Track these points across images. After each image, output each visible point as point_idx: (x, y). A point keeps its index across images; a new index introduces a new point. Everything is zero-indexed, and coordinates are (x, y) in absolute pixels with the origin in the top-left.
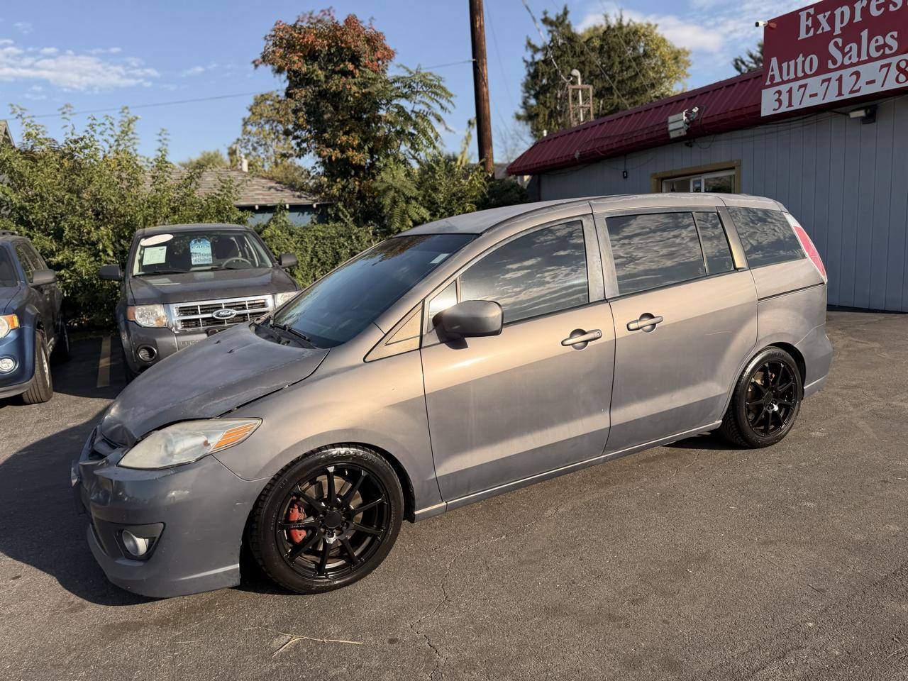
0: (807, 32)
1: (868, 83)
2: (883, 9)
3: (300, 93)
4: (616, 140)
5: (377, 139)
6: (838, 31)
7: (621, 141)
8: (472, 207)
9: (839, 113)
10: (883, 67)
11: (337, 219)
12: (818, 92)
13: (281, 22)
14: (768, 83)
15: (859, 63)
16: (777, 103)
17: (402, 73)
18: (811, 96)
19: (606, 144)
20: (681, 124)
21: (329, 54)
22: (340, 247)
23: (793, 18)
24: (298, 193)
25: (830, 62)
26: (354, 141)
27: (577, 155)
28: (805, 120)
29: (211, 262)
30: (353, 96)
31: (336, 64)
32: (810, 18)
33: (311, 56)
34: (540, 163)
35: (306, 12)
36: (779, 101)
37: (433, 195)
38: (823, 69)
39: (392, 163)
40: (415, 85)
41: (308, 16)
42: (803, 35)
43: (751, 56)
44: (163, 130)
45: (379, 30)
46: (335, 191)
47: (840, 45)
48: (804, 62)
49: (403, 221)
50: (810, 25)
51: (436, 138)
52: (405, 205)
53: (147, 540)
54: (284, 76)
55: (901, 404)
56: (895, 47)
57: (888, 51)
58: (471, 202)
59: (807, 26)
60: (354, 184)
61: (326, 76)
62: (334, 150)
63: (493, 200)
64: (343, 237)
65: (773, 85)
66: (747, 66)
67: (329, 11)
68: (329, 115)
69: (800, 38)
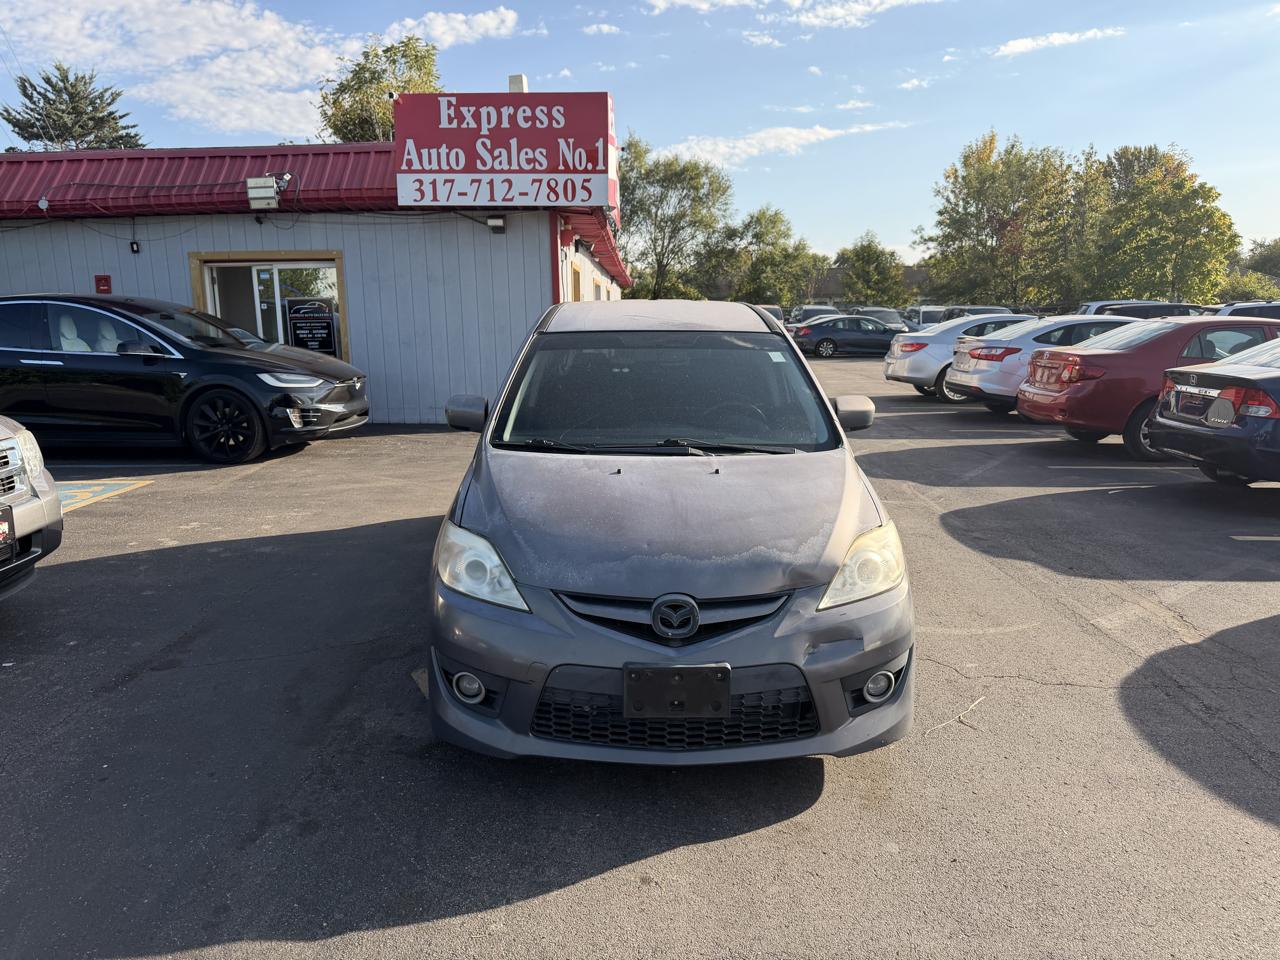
0: (450, 123)
1: (521, 194)
2: (530, 123)
6: (484, 131)
7: (146, 197)
9: (465, 216)
10: (534, 181)
12: (464, 191)
14: (404, 167)
15: (510, 171)
16: (419, 194)
18: (460, 194)
19: (109, 196)
20: (268, 193)
23: (431, 101)
25: (478, 162)
27: (43, 205)
32: (452, 108)
36: (421, 191)
38: (470, 168)
42: (444, 124)
47: (489, 147)
48: (448, 155)
50: (453, 116)
56: (545, 166)
57: (538, 167)
59: (449, 115)
65: (410, 171)
69: (440, 126)
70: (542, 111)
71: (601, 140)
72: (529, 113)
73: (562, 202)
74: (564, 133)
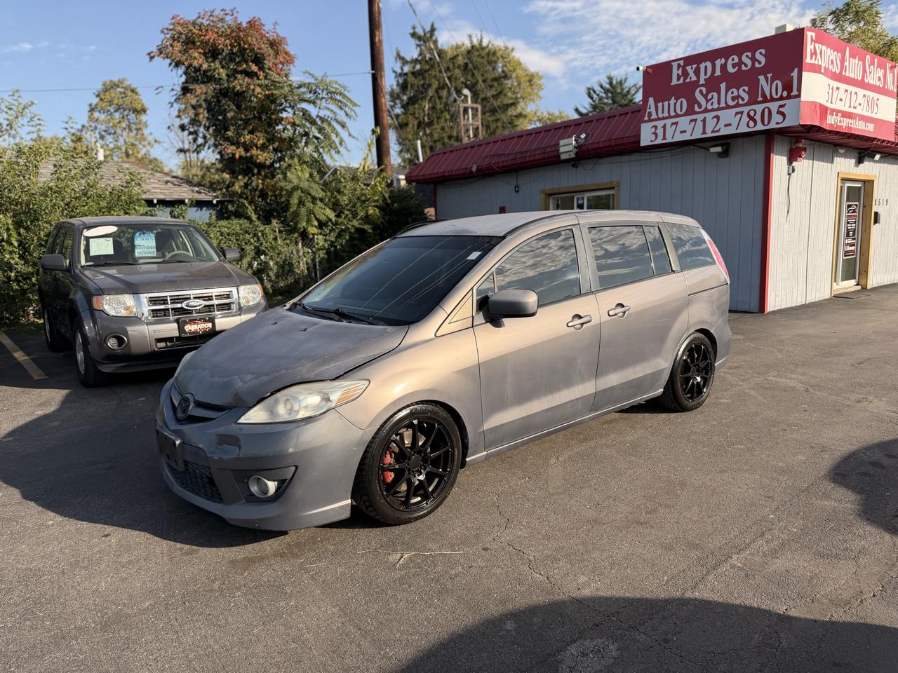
0: (678, 80)
1: (726, 125)
2: (737, 68)
3: (200, 89)
4: (510, 158)
5: (282, 140)
6: (702, 82)
7: (516, 159)
8: (374, 210)
9: (700, 147)
10: (737, 113)
11: (239, 214)
12: (686, 129)
13: (178, 16)
14: (646, 118)
15: (719, 109)
16: (654, 136)
17: (308, 79)
18: (682, 132)
19: (502, 160)
20: (571, 148)
21: (232, 53)
22: (246, 244)
23: (667, 66)
24: (197, 189)
25: (696, 105)
26: (258, 140)
27: (474, 169)
28: (673, 151)
29: (155, 255)
30: (256, 97)
31: (239, 64)
32: (681, 69)
33: (213, 53)
34: (438, 173)
35: (207, 10)
36: (655, 134)
37: (338, 197)
38: (690, 111)
39: (297, 164)
40: (320, 92)
41: (209, 14)
42: (674, 82)
43: (601, 86)
44: (71, 118)
45: (282, 35)
46: (237, 188)
47: (705, 93)
48: (675, 104)
49: (309, 221)
50: (680, 74)
51: (341, 143)
52: (312, 205)
53: (276, 483)
54: (181, 70)
55: (775, 379)
56: (746, 99)
57: (741, 102)
58: (374, 206)
59: (678, 74)
60: (257, 182)
61: (227, 75)
62: (237, 148)
63: (396, 205)
64: (249, 234)
65: (650, 120)
66: (598, 95)
67: (232, 11)
68: (232, 114)
69: (672, 84)
70: (747, 56)
71: (796, 69)
72: (736, 60)
73: (760, 127)
74: (763, 71)
